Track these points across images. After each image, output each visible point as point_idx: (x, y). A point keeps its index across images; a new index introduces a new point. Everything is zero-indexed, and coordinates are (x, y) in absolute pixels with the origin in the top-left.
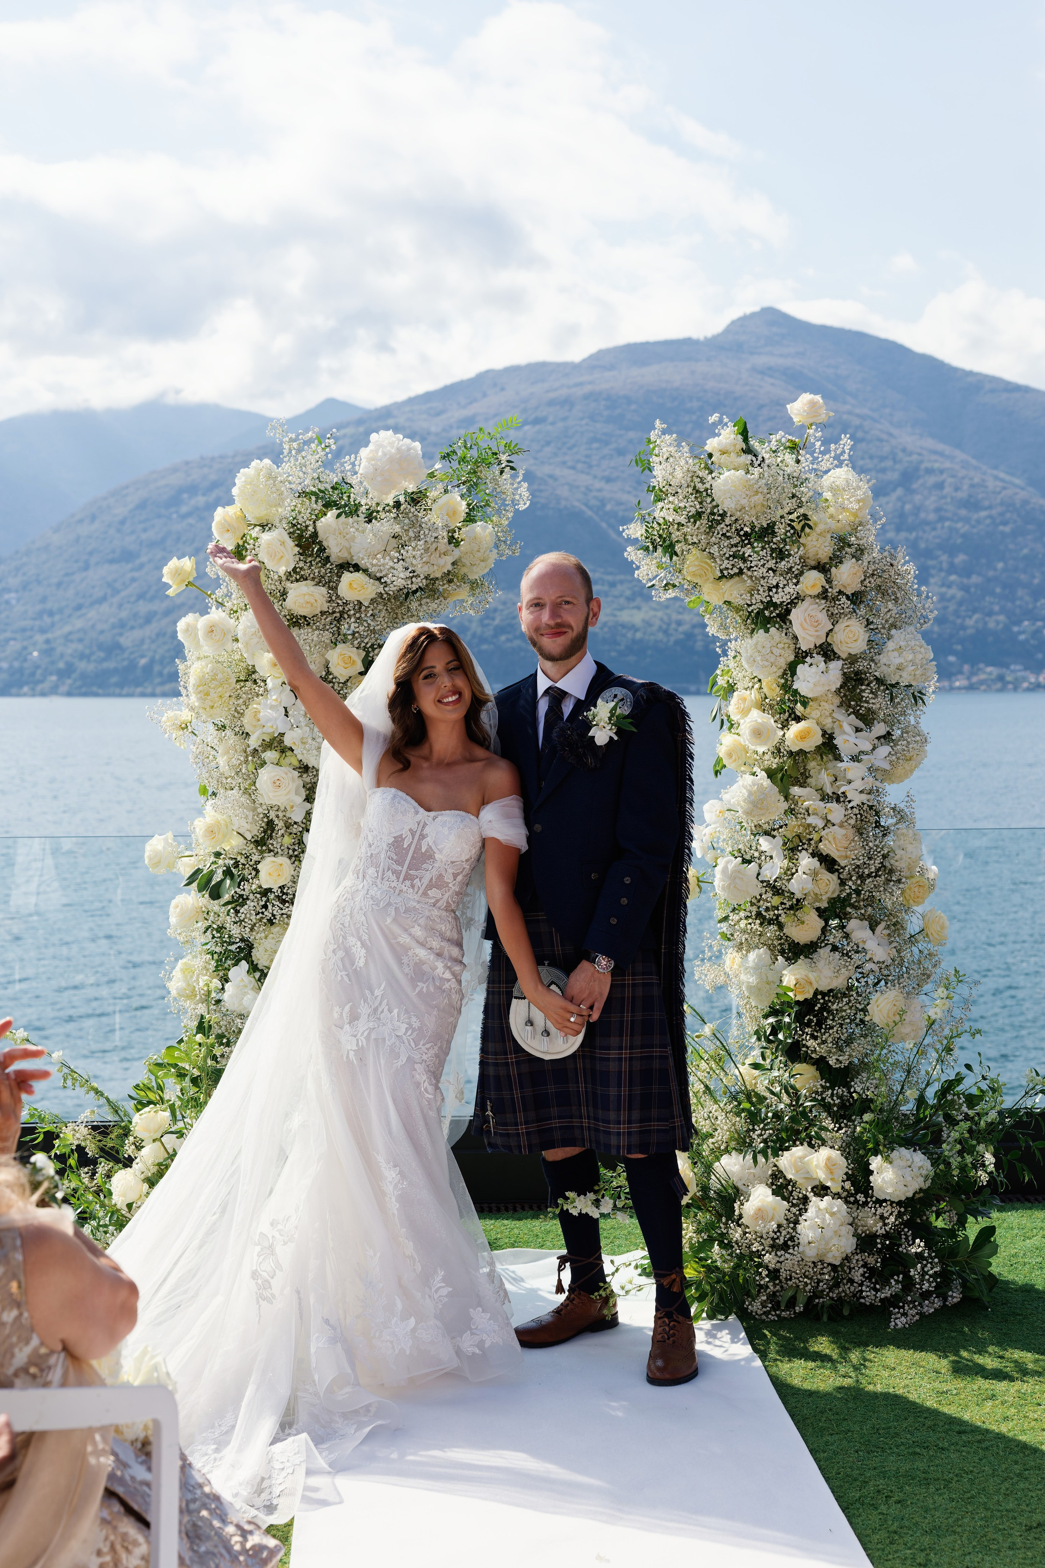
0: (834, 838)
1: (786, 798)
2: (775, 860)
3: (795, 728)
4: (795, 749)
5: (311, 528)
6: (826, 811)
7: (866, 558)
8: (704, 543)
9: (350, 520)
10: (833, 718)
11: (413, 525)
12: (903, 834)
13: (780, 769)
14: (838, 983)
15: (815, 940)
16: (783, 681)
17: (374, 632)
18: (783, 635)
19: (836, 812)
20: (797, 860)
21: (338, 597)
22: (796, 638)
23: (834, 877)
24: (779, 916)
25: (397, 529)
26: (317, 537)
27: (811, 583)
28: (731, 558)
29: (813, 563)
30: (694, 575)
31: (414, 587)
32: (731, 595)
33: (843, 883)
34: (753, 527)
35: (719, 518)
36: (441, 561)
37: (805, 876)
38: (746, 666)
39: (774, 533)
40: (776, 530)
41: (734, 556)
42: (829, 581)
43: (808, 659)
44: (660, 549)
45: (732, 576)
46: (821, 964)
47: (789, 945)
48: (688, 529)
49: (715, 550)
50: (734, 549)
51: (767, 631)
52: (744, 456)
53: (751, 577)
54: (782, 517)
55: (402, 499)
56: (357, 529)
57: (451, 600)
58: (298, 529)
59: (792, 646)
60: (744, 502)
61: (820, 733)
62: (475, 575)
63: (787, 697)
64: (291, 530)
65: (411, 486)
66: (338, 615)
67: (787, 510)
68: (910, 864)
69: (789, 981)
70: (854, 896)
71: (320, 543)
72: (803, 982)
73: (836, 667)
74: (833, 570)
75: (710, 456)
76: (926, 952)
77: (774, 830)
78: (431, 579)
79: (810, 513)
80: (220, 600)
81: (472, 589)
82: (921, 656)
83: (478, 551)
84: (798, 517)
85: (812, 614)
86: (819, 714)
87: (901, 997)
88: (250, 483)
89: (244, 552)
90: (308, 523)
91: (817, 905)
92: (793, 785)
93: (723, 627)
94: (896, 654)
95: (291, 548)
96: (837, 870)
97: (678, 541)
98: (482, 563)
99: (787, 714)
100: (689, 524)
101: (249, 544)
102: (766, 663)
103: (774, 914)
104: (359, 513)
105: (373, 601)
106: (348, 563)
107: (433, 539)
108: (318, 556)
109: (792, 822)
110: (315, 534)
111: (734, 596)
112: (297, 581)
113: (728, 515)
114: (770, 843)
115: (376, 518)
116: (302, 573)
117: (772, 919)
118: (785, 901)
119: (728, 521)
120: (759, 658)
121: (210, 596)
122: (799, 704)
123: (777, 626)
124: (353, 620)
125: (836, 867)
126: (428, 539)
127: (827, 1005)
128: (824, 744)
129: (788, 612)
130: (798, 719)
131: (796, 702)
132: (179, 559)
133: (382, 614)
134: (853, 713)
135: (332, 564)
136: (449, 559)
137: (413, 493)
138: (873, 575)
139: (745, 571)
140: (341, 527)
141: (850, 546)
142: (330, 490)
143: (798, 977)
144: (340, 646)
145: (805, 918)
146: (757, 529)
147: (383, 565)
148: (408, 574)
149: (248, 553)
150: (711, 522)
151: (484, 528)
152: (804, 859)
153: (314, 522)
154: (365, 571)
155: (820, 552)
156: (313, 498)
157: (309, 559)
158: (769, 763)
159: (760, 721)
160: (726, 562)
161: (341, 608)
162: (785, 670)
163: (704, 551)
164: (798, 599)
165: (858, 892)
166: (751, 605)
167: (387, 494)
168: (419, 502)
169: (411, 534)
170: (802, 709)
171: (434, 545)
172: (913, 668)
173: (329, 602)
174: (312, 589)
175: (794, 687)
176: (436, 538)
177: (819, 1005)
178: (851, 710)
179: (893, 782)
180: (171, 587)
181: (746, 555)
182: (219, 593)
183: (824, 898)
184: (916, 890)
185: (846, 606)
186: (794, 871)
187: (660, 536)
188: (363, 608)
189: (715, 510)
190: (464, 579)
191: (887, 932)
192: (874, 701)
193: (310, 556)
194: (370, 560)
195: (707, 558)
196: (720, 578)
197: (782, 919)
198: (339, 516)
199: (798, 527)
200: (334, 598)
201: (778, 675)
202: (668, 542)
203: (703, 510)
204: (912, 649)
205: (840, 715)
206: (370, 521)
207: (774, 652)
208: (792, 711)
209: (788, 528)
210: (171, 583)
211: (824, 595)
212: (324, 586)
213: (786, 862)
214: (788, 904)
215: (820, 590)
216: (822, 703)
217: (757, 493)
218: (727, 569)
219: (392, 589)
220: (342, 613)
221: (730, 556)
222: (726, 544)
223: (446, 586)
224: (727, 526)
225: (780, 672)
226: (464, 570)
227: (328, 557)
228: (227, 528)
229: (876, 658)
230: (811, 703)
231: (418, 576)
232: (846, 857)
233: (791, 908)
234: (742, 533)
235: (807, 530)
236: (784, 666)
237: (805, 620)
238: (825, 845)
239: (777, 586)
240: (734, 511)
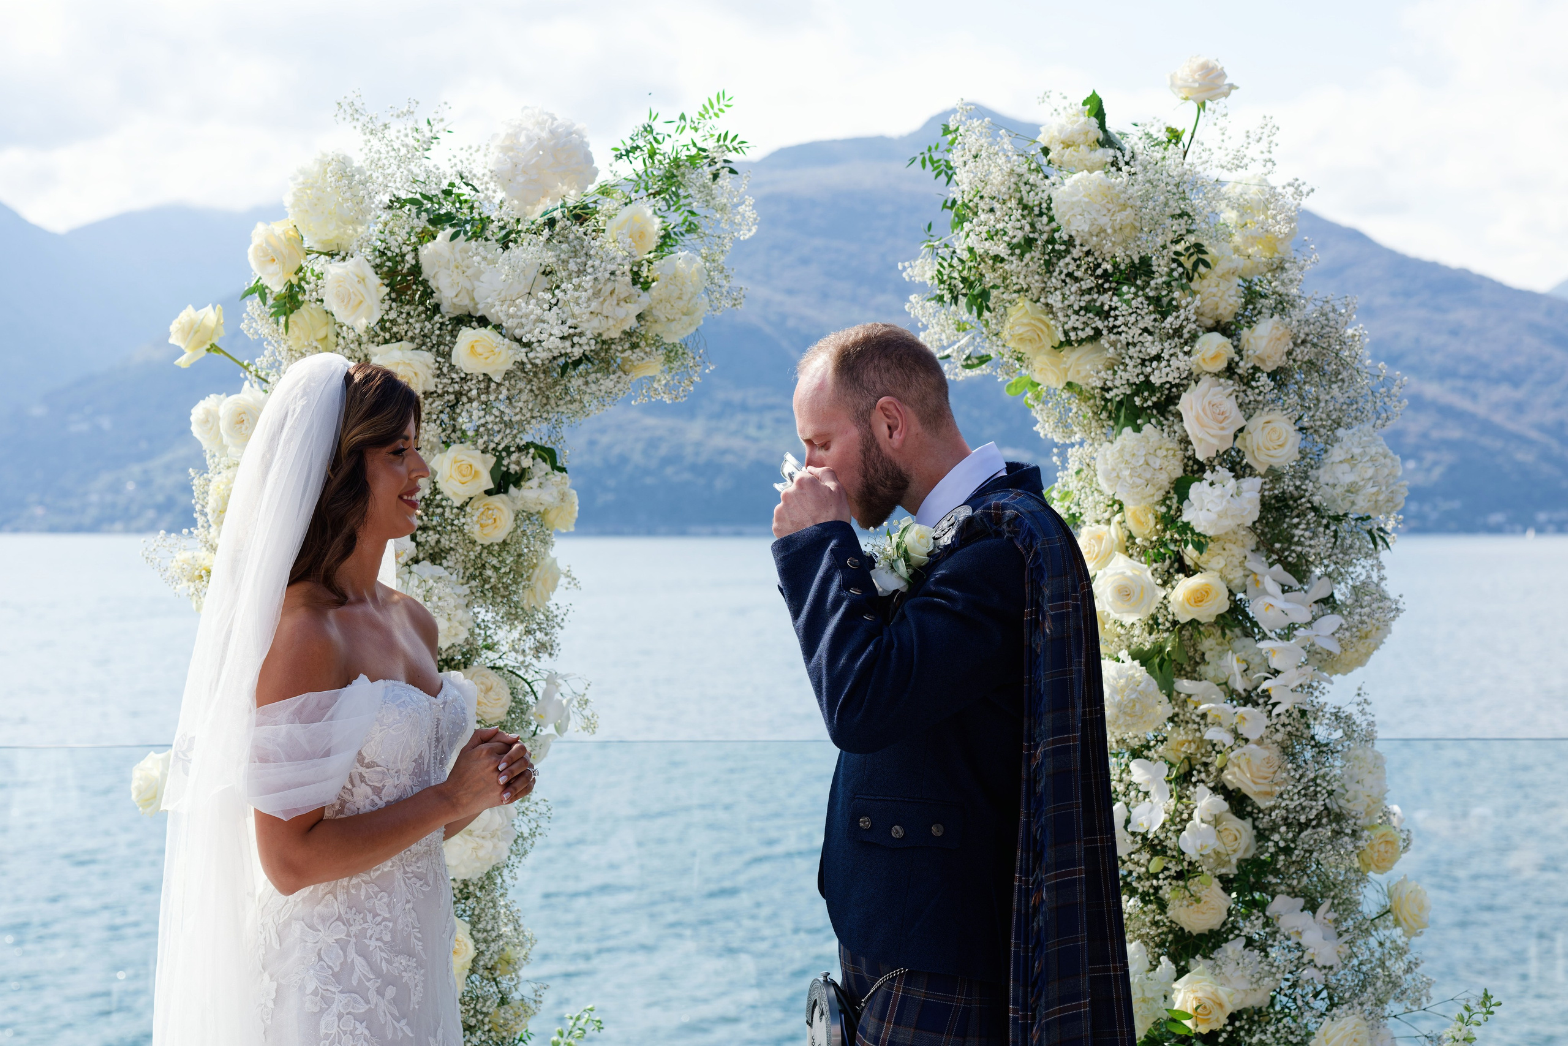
0: (1248, 762)
1: (1169, 696)
2: (1155, 797)
3: (1184, 586)
4: (1184, 619)
5: (409, 258)
6: (1235, 720)
7: (1296, 314)
8: (1036, 286)
9: (473, 242)
10: (1245, 569)
11: (575, 253)
12: (1357, 758)
13: (1159, 649)
14: (1257, 999)
15: (1217, 927)
16: (1164, 509)
17: (509, 424)
18: (1165, 435)
19: (1253, 721)
20: (1189, 798)
21: (452, 367)
22: (1185, 441)
23: (1247, 824)
24: (1157, 889)
25: (549, 258)
26: (420, 273)
27: (1211, 352)
28: (1082, 312)
29: (1210, 323)
30: (1021, 340)
31: (577, 352)
32: (1078, 372)
33: (1262, 836)
34: (1116, 266)
35: (1063, 248)
36: (621, 312)
37: (1204, 826)
38: (1104, 486)
39: (1150, 273)
40: (1154, 268)
41: (1087, 309)
42: (1239, 351)
43: (1208, 475)
44: (962, 301)
45: (1080, 342)
46: (1229, 969)
47: (1175, 935)
48: (1013, 265)
49: (1055, 300)
50: (1087, 298)
51: (1138, 429)
52: (1100, 151)
53: (1113, 344)
54: (1164, 247)
55: (557, 214)
56: (484, 259)
57: (636, 375)
58: (389, 259)
59: (1180, 454)
60: (1104, 221)
61: (1227, 593)
62: (674, 336)
63: (1168, 535)
64: (378, 261)
65: (573, 192)
66: (452, 397)
67: (1171, 236)
68: (1369, 806)
69: (1185, 1001)
70: (1282, 857)
71: (425, 283)
72: (1208, 1003)
73: (1252, 487)
74: (1245, 332)
75: (1046, 151)
76: (1388, 944)
77: (1149, 748)
78: (604, 342)
79: (1205, 243)
80: (263, 375)
81: (668, 359)
82: (1386, 471)
83: (680, 298)
84: (1187, 249)
85: (1216, 400)
86: (1222, 563)
87: (1364, 1028)
88: (312, 186)
89: (300, 297)
90: (405, 249)
91: (1223, 871)
92: (1180, 676)
93: (1063, 424)
94: (1346, 467)
95: (377, 288)
96: (1250, 814)
97: (994, 287)
98: (684, 318)
99: (1168, 562)
100: (1013, 258)
101: (308, 283)
102: (1139, 481)
103: (1152, 886)
104: (488, 234)
105: (508, 375)
106: (470, 316)
107: (607, 275)
108: (422, 303)
109: (1179, 736)
110: (416, 269)
111: (1083, 374)
112: (386, 342)
113: (1077, 242)
114: (1147, 770)
115: (516, 241)
116: (395, 329)
117: (1148, 894)
118: (1170, 866)
119: (1076, 252)
120: (1127, 473)
121: (246, 368)
122: (1190, 546)
123: (1153, 421)
124: (475, 404)
125: (1249, 809)
126: (599, 275)
127: (1239, 1035)
128: (1230, 611)
129: (1173, 399)
130: (1188, 571)
131: (1186, 546)
132: (197, 308)
133: (524, 396)
134: (1279, 561)
135: (443, 317)
136: (634, 309)
137: (575, 208)
138: (1304, 342)
139: (1105, 332)
140: (458, 256)
141: (1265, 297)
142: (441, 196)
143: (1200, 995)
144: (454, 447)
145: (1203, 894)
146: (1122, 267)
147: (527, 316)
148: (566, 331)
149: (307, 297)
150: (1049, 254)
151: (690, 261)
152: (1203, 798)
153: (416, 250)
154: (498, 327)
155: (1222, 305)
156: (414, 210)
157: (407, 308)
158: (1140, 640)
159: (1129, 573)
160: (1074, 317)
161: (457, 387)
162: (1168, 492)
163: (1038, 300)
164: (1192, 377)
165: (1287, 851)
166: (1109, 390)
167: (533, 204)
168: (586, 220)
169: (572, 266)
170: (1195, 554)
171: (609, 286)
172: (1375, 489)
173: (438, 376)
174: (410, 354)
175: (1185, 518)
176: (613, 273)
177: (1225, 1035)
178: (1275, 557)
179: (1336, 673)
180: (181, 353)
181: (1106, 308)
182: (261, 362)
183: (1234, 861)
184: (1382, 848)
185: (1267, 389)
186: (1185, 816)
187: (964, 280)
188: (493, 386)
189: (1057, 235)
190: (658, 343)
191: (1332, 915)
192: (1312, 542)
193: (409, 303)
194: (505, 307)
195: (1042, 312)
196: (1061, 344)
197: (1166, 893)
198: (454, 237)
199: (1188, 265)
200: (445, 370)
201: (1156, 499)
202: (978, 290)
203: (1036, 235)
204: (1372, 459)
205: (1257, 564)
206: (506, 247)
207: (1151, 462)
208: (1179, 558)
209: (1174, 265)
210: (183, 347)
211: (1230, 370)
212: (430, 350)
213: (1172, 802)
214: (1174, 868)
215: (1224, 365)
216: (1228, 546)
217: (1124, 207)
218: (1075, 329)
219: (540, 355)
220: (458, 395)
221: (1081, 308)
222: (1073, 289)
223: (628, 353)
224: (1075, 260)
225: (1159, 496)
226: (658, 328)
227: (437, 308)
228: (271, 256)
229: (1311, 473)
230: (1211, 545)
231: (581, 335)
232: (1270, 794)
233: (1180, 876)
234: (1099, 272)
235: (1202, 269)
236: (1167, 486)
237: (1204, 410)
238: (1234, 774)
239: (1158, 358)
240: (1087, 236)
